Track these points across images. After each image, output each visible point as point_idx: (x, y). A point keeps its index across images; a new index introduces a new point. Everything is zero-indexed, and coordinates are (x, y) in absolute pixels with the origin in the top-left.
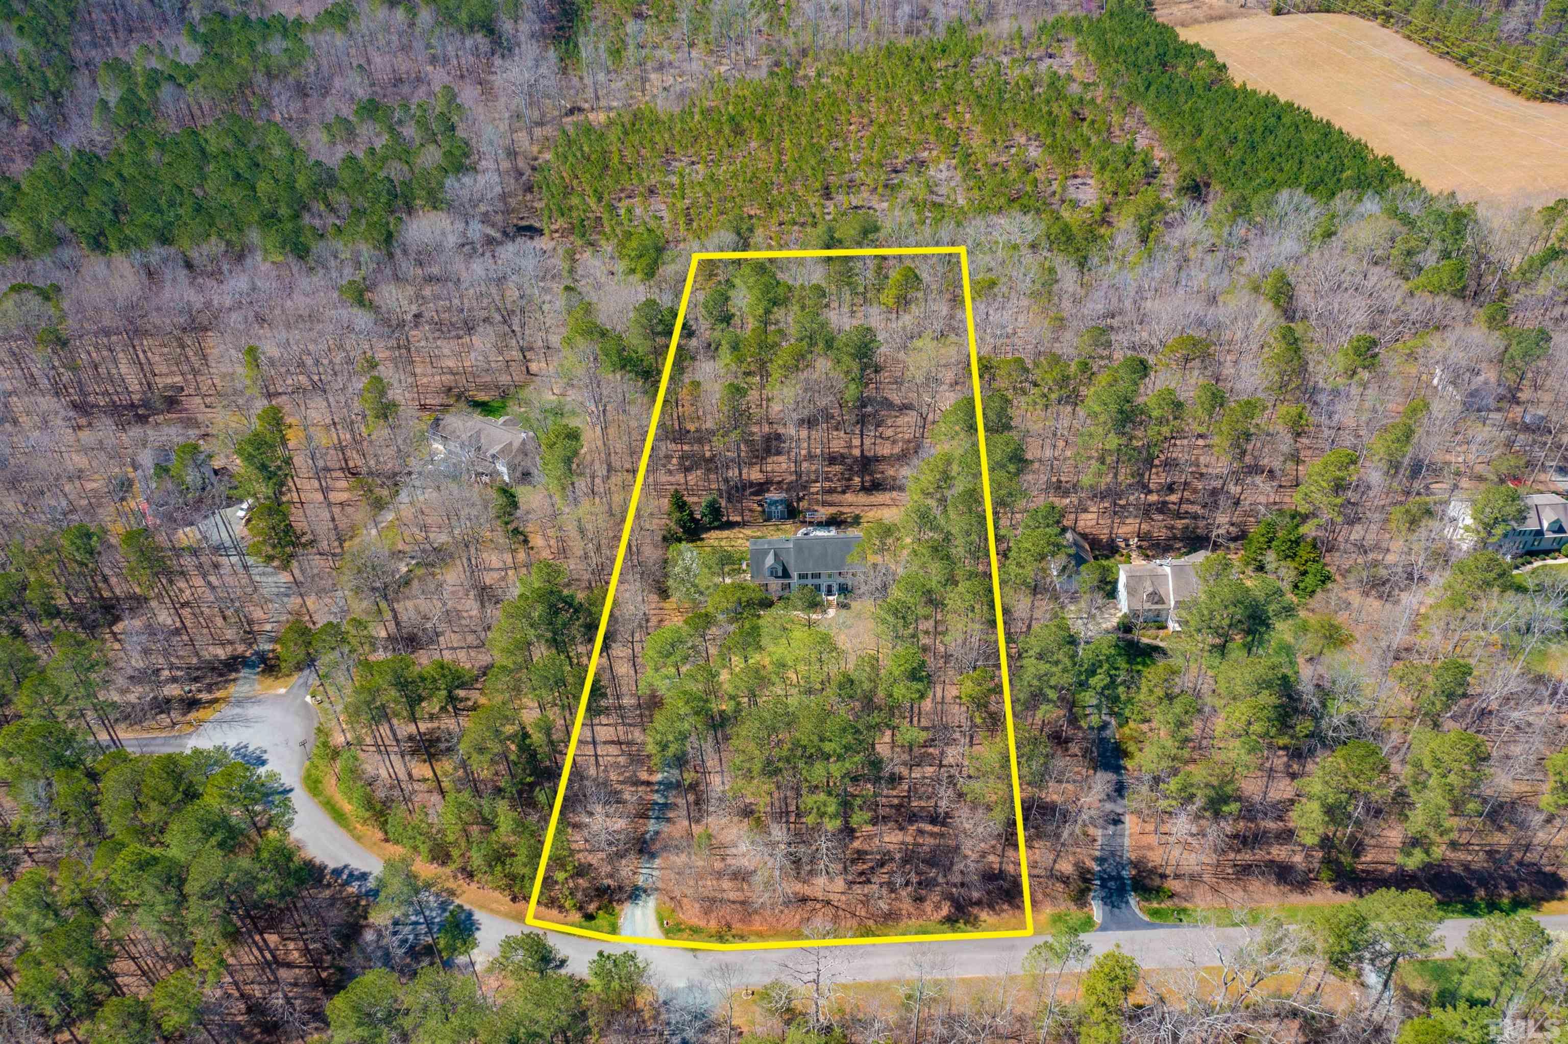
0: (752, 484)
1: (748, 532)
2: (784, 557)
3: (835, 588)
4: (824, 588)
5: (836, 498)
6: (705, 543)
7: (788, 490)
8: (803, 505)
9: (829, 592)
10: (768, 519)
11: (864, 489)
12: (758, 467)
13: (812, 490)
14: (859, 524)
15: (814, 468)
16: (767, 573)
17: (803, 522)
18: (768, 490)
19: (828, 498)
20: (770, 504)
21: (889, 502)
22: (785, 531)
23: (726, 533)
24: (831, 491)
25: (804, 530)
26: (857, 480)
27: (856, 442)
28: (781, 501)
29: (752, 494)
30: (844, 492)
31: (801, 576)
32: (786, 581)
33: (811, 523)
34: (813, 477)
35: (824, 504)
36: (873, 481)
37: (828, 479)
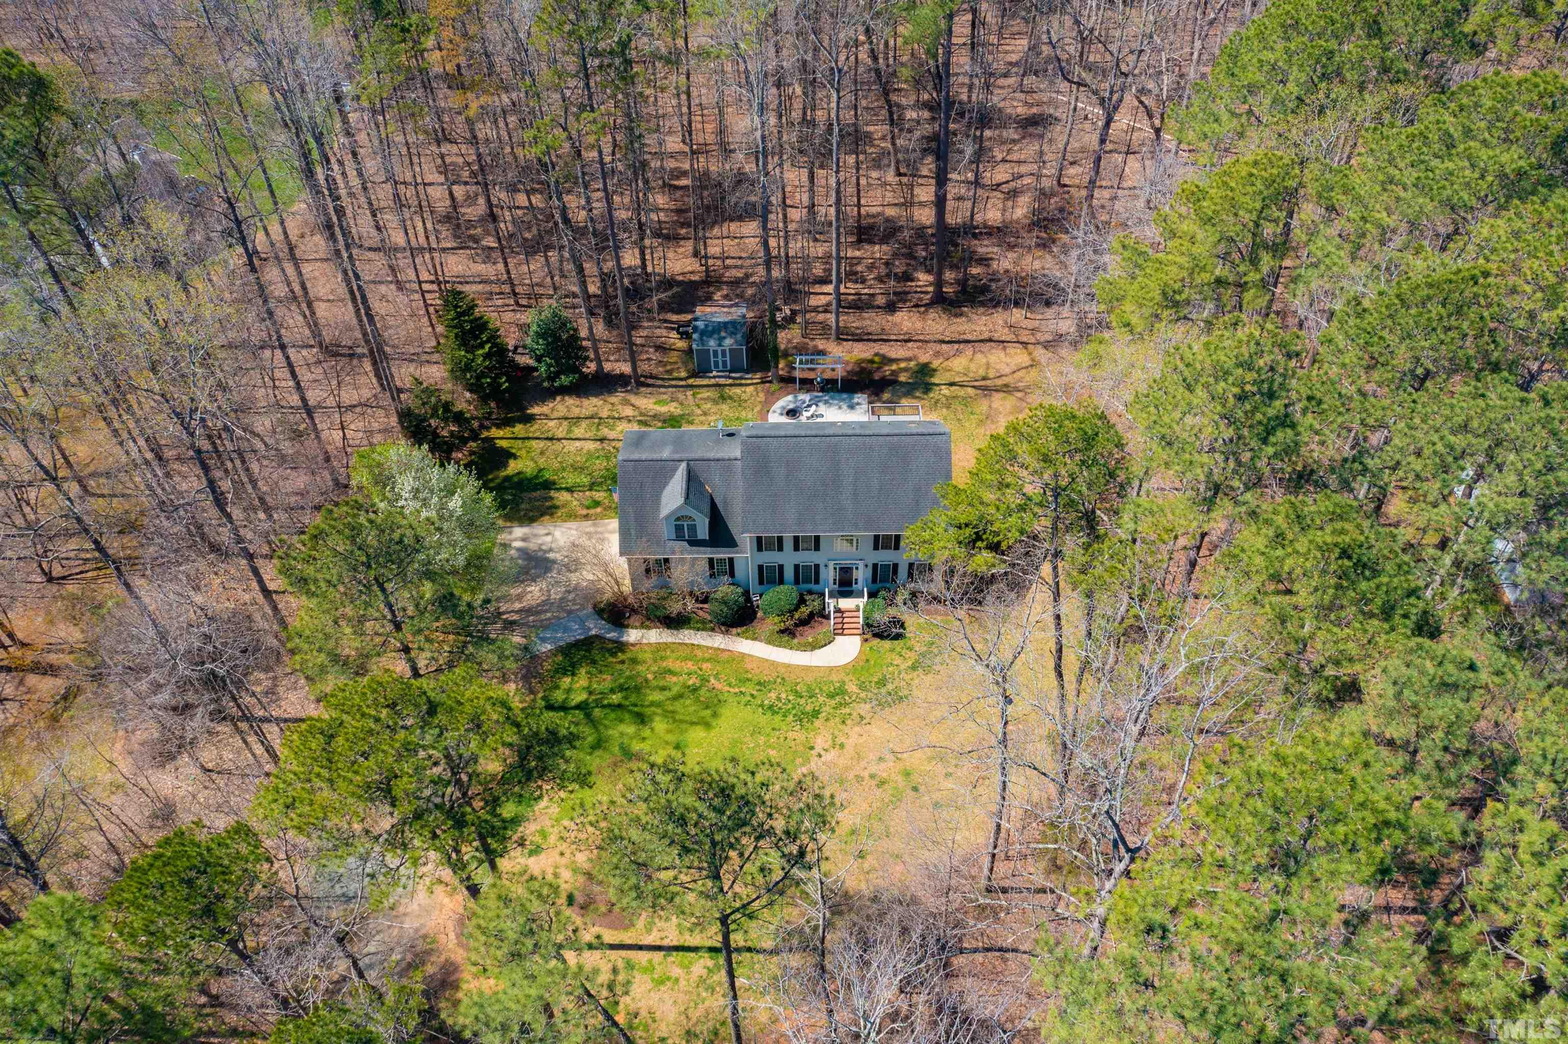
0: (668, 283)
1: (647, 402)
2: (715, 485)
3: (861, 575)
4: (829, 575)
5: (872, 321)
6: (534, 429)
7: (752, 302)
8: (786, 338)
9: (845, 587)
10: (701, 371)
11: (940, 300)
12: (689, 246)
13: (814, 301)
14: (928, 388)
15: (820, 250)
16: (666, 531)
17: (787, 380)
18: (708, 298)
19: (851, 320)
20: (705, 333)
21: (1003, 333)
22: (740, 402)
23: (592, 404)
24: (860, 305)
25: (787, 401)
26: (923, 278)
27: (925, 193)
28: (730, 327)
29: (664, 307)
30: (891, 308)
31: (760, 545)
32: (722, 554)
33: (806, 384)
34: (818, 270)
35: (843, 335)
36: (962, 283)
37: (853, 276)
